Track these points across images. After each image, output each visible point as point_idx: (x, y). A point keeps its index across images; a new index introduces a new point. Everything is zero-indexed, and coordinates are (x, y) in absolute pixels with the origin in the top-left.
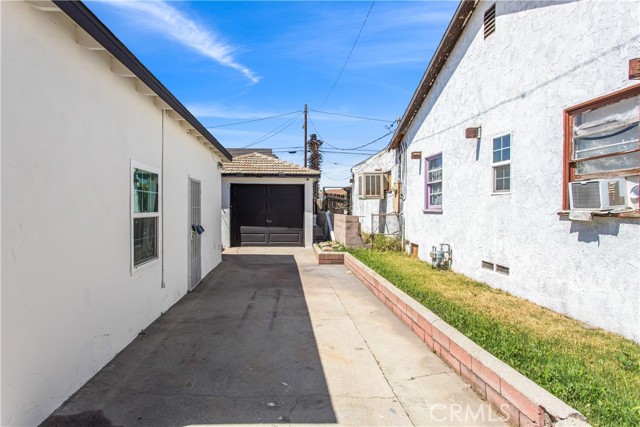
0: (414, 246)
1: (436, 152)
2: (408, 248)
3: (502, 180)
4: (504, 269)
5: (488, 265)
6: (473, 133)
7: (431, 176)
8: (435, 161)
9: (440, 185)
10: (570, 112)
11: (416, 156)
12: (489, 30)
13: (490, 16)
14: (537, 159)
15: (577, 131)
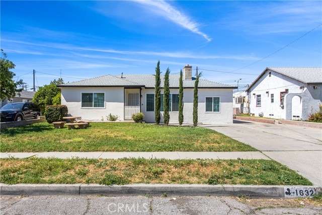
0: (253, 114)
1: (259, 94)
2: (251, 115)
3: (272, 101)
4: (273, 115)
5: (270, 115)
6: (267, 92)
7: (258, 99)
8: (259, 96)
9: (260, 101)
10: (281, 93)
11: (254, 94)
12: (270, 76)
13: (270, 73)
14: (277, 98)
15: (282, 95)
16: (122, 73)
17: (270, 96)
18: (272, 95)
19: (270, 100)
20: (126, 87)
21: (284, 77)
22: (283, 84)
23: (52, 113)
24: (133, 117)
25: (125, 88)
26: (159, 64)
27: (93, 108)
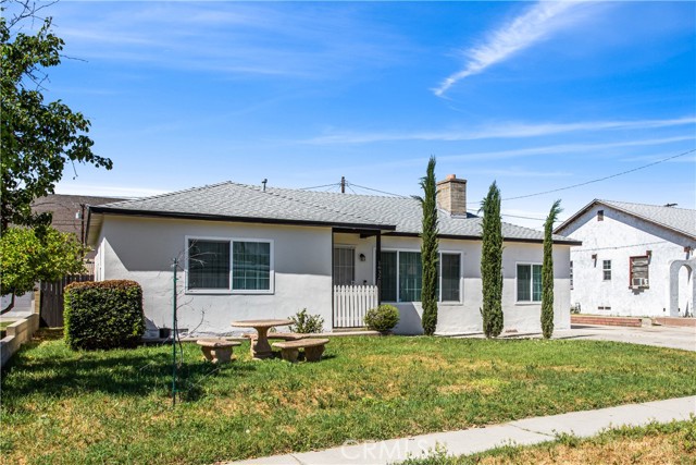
3: (607, 276)
4: (609, 308)
5: (601, 308)
6: (594, 257)
10: (632, 258)
12: (600, 219)
13: (601, 213)
14: (621, 270)
15: (634, 263)
16: (265, 182)
17: (600, 264)
18: (607, 264)
19: (602, 275)
20: (339, 228)
21: (640, 224)
22: (636, 241)
23: (101, 312)
24: (368, 319)
25: (334, 230)
26: (431, 166)
27: (231, 290)
